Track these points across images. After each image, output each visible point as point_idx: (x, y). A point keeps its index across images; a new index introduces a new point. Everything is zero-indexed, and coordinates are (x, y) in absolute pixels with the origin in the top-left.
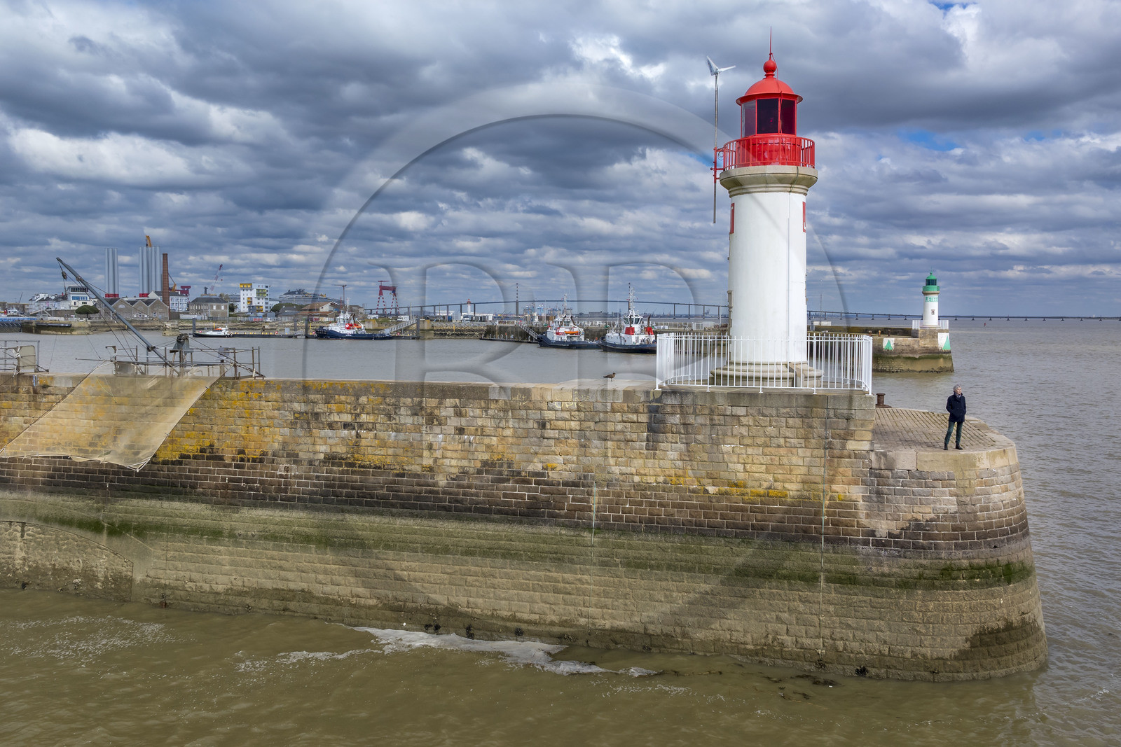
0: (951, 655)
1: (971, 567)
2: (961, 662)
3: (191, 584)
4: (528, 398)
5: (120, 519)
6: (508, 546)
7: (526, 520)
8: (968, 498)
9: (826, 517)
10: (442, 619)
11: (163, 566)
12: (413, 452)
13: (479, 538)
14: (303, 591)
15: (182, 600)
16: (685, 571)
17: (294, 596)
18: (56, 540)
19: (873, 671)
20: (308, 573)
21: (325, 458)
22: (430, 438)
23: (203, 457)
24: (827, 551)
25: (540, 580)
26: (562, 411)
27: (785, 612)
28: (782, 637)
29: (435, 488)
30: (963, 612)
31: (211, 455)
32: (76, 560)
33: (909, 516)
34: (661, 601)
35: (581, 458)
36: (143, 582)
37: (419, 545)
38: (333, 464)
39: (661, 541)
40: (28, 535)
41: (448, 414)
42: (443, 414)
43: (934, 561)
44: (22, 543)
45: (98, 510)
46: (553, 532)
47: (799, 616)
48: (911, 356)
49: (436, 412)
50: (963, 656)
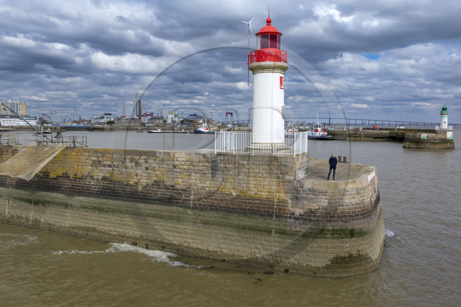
0: (322, 266)
1: (334, 230)
2: (326, 269)
3: (58, 224)
4: (169, 156)
5: (38, 199)
6: (161, 214)
7: (168, 204)
8: (333, 201)
9: (276, 207)
10: (138, 241)
11: (50, 217)
12: (131, 176)
13: (152, 210)
14: (93, 228)
15: (55, 229)
16: (223, 226)
17: (90, 230)
18: (18, 206)
19: (291, 271)
20: (95, 221)
21: (102, 178)
22: (137, 171)
23: (63, 177)
24: (276, 220)
25: (172, 228)
26: (181, 161)
27: (259, 245)
28: (257, 255)
29: (138, 191)
30: (329, 248)
31: (66, 176)
32: (24, 213)
33: (308, 207)
34: (214, 238)
35: (188, 180)
36: (44, 222)
37: (131, 212)
38: (105, 181)
39: (215, 214)
40: (10, 204)
41: (142, 162)
42: (141, 162)
43: (317, 227)
44: (8, 207)
45: (31, 195)
46: (177, 209)
47: (264, 247)
48: (434, 142)
49: (138, 161)
50: (327, 267)
